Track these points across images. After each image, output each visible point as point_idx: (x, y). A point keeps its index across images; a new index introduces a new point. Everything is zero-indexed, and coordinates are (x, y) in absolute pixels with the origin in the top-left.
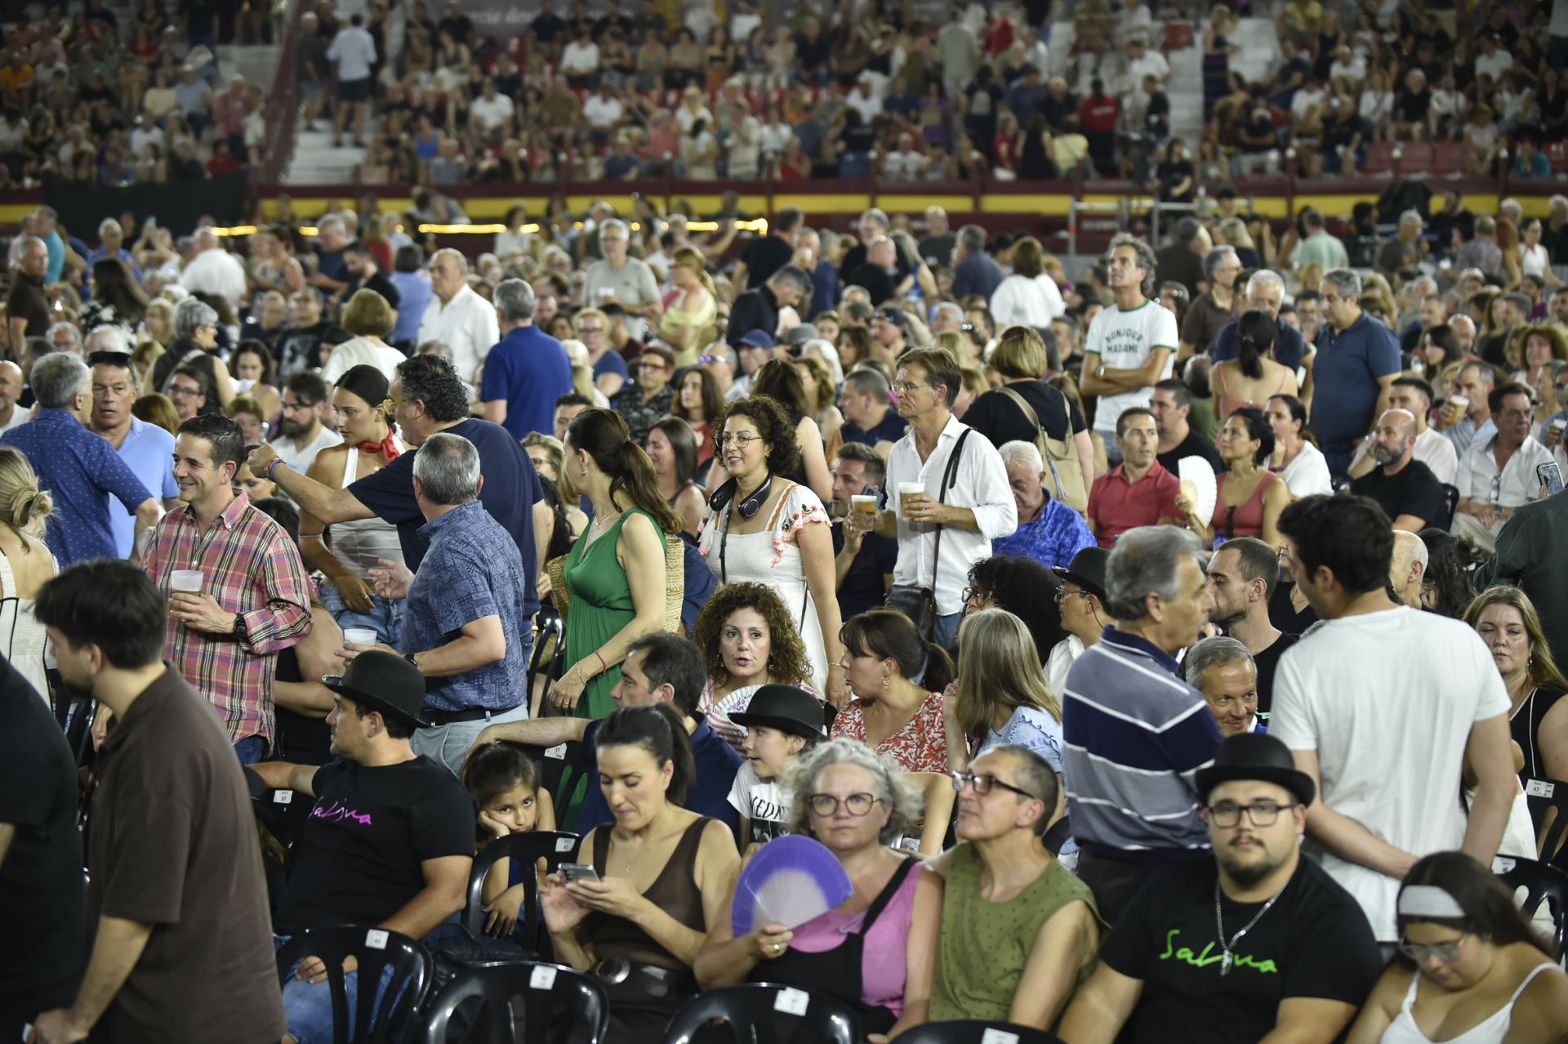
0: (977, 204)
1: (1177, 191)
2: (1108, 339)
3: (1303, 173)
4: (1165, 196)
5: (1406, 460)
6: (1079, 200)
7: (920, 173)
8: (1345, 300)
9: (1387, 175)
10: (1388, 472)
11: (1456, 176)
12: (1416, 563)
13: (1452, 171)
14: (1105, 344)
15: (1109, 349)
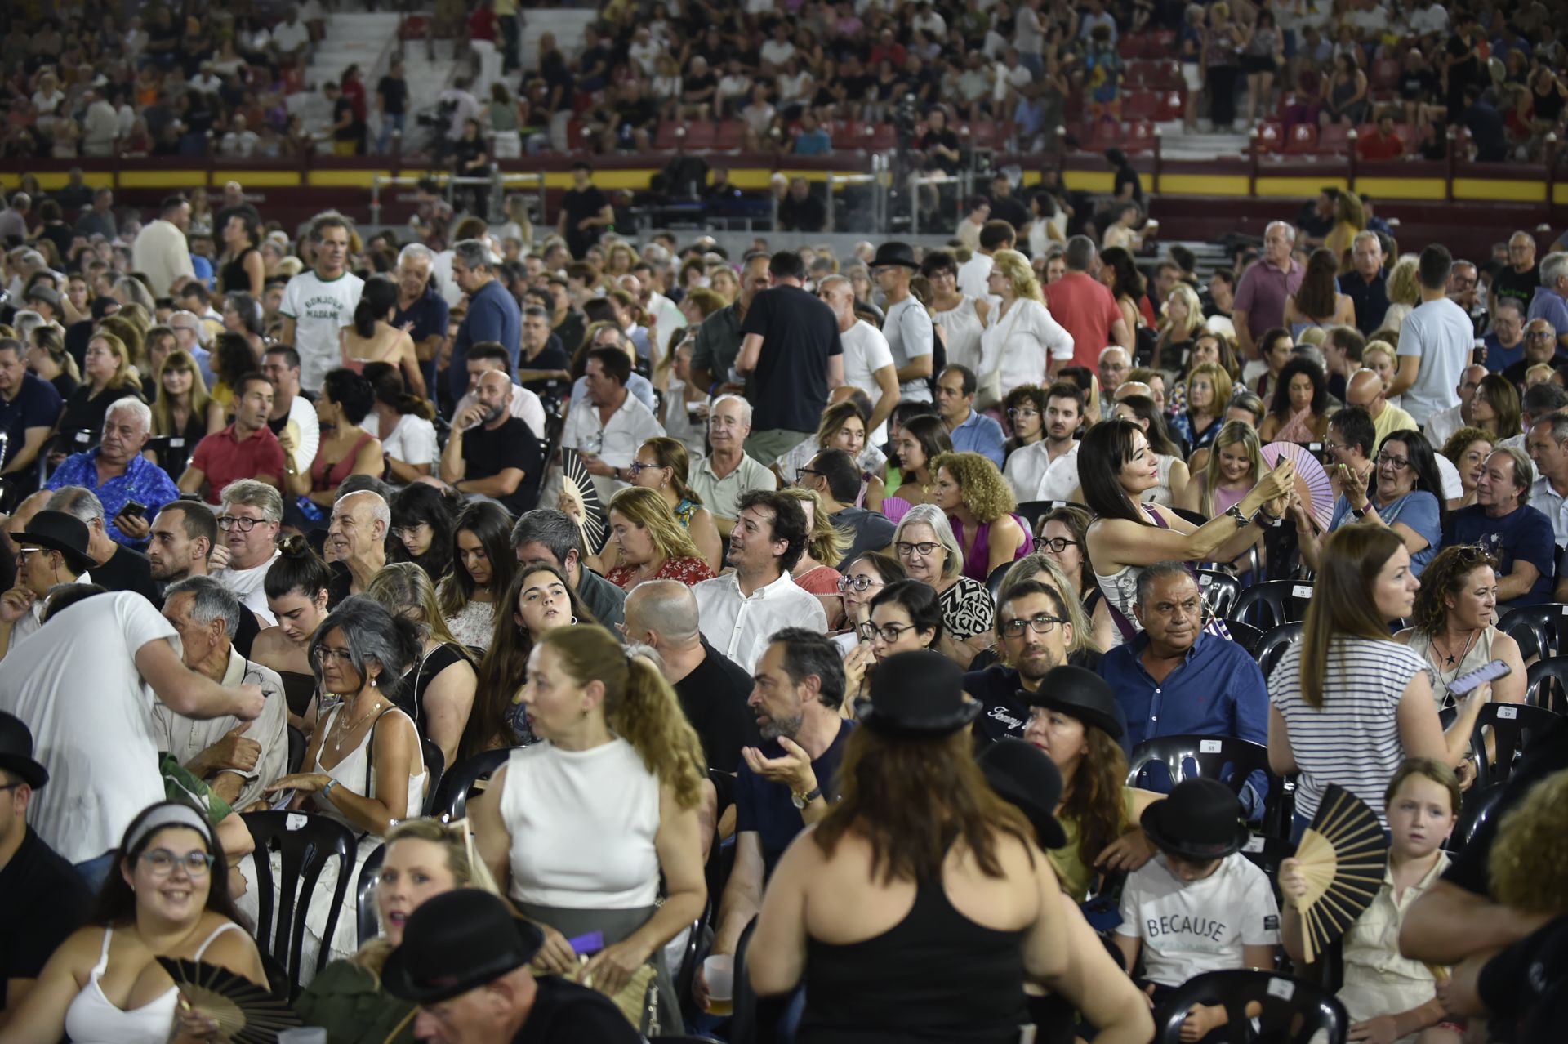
0: (304, 178)
1: (471, 165)
2: (307, 305)
3: (599, 149)
4: (462, 172)
5: (504, 418)
6: (395, 174)
7: (255, 151)
8: (472, 270)
9: (671, 152)
10: (489, 428)
11: (734, 152)
12: (379, 521)
13: (731, 148)
14: (304, 310)
15: (309, 313)
